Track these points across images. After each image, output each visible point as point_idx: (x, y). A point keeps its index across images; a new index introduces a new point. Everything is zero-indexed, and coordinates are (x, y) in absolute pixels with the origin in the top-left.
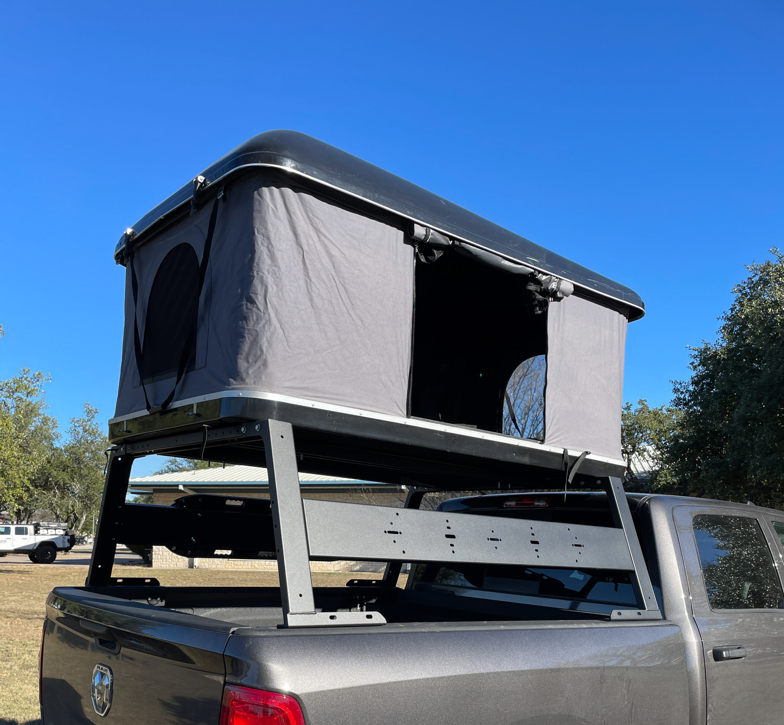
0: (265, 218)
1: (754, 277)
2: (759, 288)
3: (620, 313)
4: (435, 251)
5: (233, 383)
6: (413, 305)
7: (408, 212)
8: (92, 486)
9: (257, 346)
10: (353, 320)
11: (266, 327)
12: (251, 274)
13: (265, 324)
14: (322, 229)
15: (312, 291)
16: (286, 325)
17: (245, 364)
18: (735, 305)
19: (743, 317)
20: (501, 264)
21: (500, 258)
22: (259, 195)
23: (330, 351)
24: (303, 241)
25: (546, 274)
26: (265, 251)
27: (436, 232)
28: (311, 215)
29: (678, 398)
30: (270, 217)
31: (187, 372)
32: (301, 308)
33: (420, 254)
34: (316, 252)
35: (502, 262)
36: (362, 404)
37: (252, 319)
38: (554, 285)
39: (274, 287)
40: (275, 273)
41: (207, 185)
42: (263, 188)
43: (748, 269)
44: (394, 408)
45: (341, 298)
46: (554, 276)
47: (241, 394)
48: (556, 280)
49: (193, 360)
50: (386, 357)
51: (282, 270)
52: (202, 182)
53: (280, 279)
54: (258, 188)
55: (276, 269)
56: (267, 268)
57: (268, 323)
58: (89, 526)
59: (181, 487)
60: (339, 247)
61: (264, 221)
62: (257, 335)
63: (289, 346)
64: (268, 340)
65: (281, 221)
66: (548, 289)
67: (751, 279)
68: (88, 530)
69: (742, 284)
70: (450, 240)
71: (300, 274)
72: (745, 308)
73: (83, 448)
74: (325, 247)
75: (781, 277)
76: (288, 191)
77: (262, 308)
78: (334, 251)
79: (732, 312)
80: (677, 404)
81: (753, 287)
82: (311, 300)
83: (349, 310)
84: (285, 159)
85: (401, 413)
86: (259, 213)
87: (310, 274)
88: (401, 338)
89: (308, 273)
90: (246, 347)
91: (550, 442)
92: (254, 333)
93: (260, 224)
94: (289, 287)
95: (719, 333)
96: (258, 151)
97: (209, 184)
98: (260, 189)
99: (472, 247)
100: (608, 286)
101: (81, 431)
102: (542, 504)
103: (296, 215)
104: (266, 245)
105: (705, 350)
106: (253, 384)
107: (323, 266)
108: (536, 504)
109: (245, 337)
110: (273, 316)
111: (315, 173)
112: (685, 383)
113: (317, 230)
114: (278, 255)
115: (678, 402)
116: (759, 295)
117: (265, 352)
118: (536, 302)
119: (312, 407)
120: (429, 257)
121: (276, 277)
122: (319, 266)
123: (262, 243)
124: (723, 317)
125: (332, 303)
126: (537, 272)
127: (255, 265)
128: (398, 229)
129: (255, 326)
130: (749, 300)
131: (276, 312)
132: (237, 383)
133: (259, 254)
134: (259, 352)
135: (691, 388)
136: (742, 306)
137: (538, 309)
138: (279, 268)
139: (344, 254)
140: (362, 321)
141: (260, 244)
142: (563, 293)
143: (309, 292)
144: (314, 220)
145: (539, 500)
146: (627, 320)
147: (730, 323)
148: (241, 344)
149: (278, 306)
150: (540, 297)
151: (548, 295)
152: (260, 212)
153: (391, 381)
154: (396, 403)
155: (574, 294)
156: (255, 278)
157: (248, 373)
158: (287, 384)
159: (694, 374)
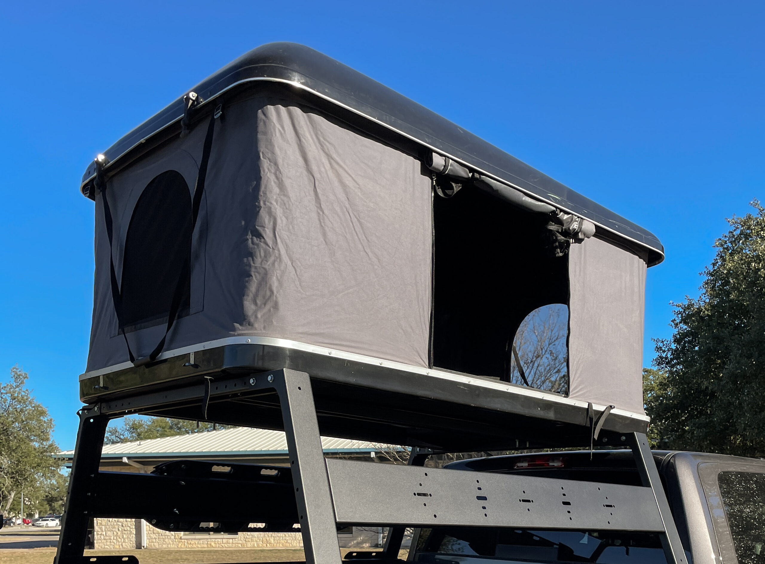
0: (271, 140)
1: (735, 230)
2: (741, 241)
3: (640, 257)
4: (454, 184)
5: (238, 328)
6: (433, 243)
7: (427, 140)
8: (23, 460)
9: (266, 286)
10: (370, 259)
11: (276, 264)
12: (257, 204)
13: (275, 261)
14: (335, 156)
15: (325, 225)
16: (298, 263)
17: (253, 307)
18: (717, 259)
19: (725, 272)
20: (522, 200)
21: (522, 194)
22: (264, 114)
23: (346, 292)
24: (314, 168)
25: (568, 213)
26: (272, 178)
27: (456, 164)
28: (322, 139)
29: (660, 357)
30: (277, 140)
31: (180, 317)
32: (313, 244)
33: (437, 187)
34: (328, 180)
35: (524, 199)
36: (382, 353)
37: (259, 255)
38: (576, 225)
39: (284, 219)
40: (285, 204)
41: (199, 104)
42: (268, 106)
43: (729, 222)
44: (415, 357)
45: (357, 234)
46: (576, 216)
47: (250, 340)
48: (577, 219)
49: (187, 304)
50: (406, 300)
51: (292, 201)
52: (194, 99)
53: (291, 210)
54: (262, 106)
55: (285, 199)
56: (275, 197)
57: (278, 260)
58: (18, 505)
59: (125, 460)
60: (353, 176)
61: (270, 144)
62: (266, 274)
63: (301, 286)
64: (278, 280)
65: (289, 144)
66: (570, 230)
67: (732, 232)
68: (16, 510)
69: (722, 239)
70: (470, 173)
71: (312, 206)
72: (727, 263)
73: (12, 417)
74: (338, 176)
75: (763, 231)
76: (297, 111)
77: (270, 243)
78: (348, 181)
79: (714, 267)
80: (659, 363)
81: (734, 241)
82: (324, 235)
83: (365, 248)
84: (294, 74)
85: (423, 363)
86: (265, 135)
87: (322, 206)
88: (421, 279)
89: (320, 204)
90: (253, 287)
91: (574, 396)
92: (262, 271)
93: (266, 147)
94: (300, 220)
95: (702, 289)
96: (261, 63)
97: (203, 102)
98: (265, 107)
99: (492, 180)
100: (629, 228)
101: (9, 399)
102: (556, 464)
103: (306, 139)
104: (273, 171)
105: (688, 306)
106: (262, 329)
107: (336, 197)
108: (551, 464)
109: (251, 276)
110: (283, 252)
111: (327, 91)
112: (667, 342)
113: (329, 156)
114: (287, 182)
115: (660, 361)
116: (741, 249)
117: (275, 292)
118: (557, 244)
119: (329, 355)
120: (446, 191)
121: (285, 208)
122: (332, 197)
123: (268, 169)
124: (705, 272)
125: (347, 239)
126: (558, 211)
127: (261, 193)
128: (415, 158)
129: (263, 263)
130: (731, 254)
131: (287, 247)
132: (243, 328)
133: (265, 182)
134: (268, 293)
135: (673, 346)
136: (724, 260)
137: (559, 252)
138: (289, 197)
139: (358, 184)
140: (379, 260)
141: (266, 170)
142: (584, 234)
143: (322, 226)
144: (325, 145)
145: (553, 461)
146: (646, 265)
147: (712, 278)
148: (247, 284)
149: (288, 241)
150: (561, 238)
151: (569, 237)
152: (265, 133)
153: (411, 327)
154: (417, 352)
155: (595, 236)
156: (262, 209)
157: (256, 317)
158: (300, 330)
159: (675, 331)
